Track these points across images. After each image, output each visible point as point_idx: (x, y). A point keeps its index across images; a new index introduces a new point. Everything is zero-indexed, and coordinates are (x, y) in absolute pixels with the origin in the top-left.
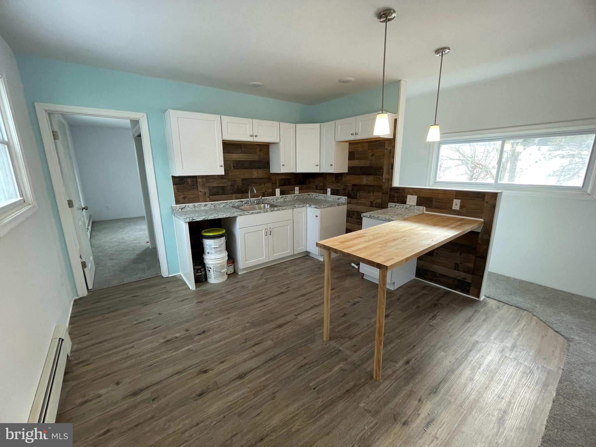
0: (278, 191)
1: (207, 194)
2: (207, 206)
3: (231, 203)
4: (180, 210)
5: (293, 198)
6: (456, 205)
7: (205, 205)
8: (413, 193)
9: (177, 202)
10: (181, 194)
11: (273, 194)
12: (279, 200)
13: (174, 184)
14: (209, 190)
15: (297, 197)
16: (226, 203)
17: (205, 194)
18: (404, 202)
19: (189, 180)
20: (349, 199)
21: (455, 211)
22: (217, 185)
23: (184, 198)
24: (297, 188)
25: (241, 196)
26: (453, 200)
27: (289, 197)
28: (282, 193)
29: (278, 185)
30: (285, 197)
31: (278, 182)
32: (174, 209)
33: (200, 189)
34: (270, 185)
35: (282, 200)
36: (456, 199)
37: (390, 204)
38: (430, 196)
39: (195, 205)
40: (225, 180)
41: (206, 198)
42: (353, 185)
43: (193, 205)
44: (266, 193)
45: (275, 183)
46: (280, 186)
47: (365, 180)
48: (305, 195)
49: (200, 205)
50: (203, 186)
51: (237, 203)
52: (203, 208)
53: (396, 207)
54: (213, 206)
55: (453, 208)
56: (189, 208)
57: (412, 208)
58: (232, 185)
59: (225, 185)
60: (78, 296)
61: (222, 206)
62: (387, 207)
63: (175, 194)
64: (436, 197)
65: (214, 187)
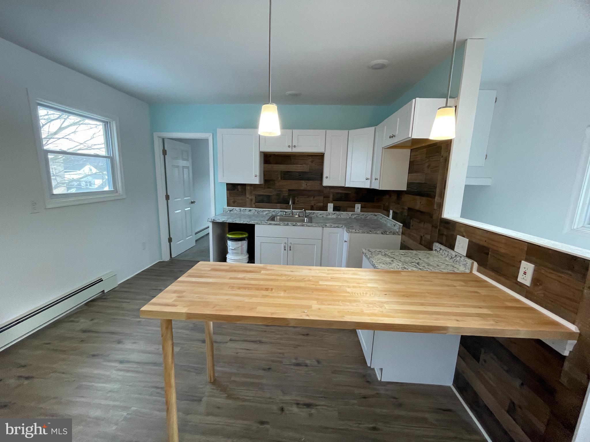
0: (330, 206)
1: (254, 201)
2: (251, 212)
3: (274, 211)
4: (229, 212)
5: (350, 216)
6: (525, 273)
7: (250, 211)
8: (464, 234)
9: (229, 205)
10: (232, 198)
11: (325, 208)
12: (330, 217)
13: (228, 189)
14: (255, 198)
15: (355, 216)
16: (269, 211)
17: (252, 200)
18: (452, 247)
19: (239, 187)
20: (404, 228)
21: (521, 285)
22: (263, 194)
23: (234, 202)
24: (358, 206)
25: (286, 206)
26: (520, 262)
27: (344, 215)
28: (336, 209)
29: (331, 199)
30: (338, 214)
31: (331, 196)
32: (224, 210)
33: (248, 196)
34: (322, 198)
35: (334, 216)
36: (526, 260)
37: (437, 246)
38: (485, 244)
39: (241, 209)
40: (272, 189)
41: (252, 204)
42: (409, 209)
43: (240, 209)
44: (314, 206)
45: (328, 197)
46: (334, 200)
47: (419, 203)
48: (370, 215)
49: (245, 209)
50: (251, 193)
51: (280, 213)
52: (247, 213)
53: (441, 251)
54: (257, 212)
55: (519, 279)
56: (236, 211)
57: (458, 259)
58: (278, 195)
59: (271, 194)
60: (162, 259)
61: (265, 214)
62: (431, 249)
63: (227, 198)
64: (495, 248)
65: (260, 195)
